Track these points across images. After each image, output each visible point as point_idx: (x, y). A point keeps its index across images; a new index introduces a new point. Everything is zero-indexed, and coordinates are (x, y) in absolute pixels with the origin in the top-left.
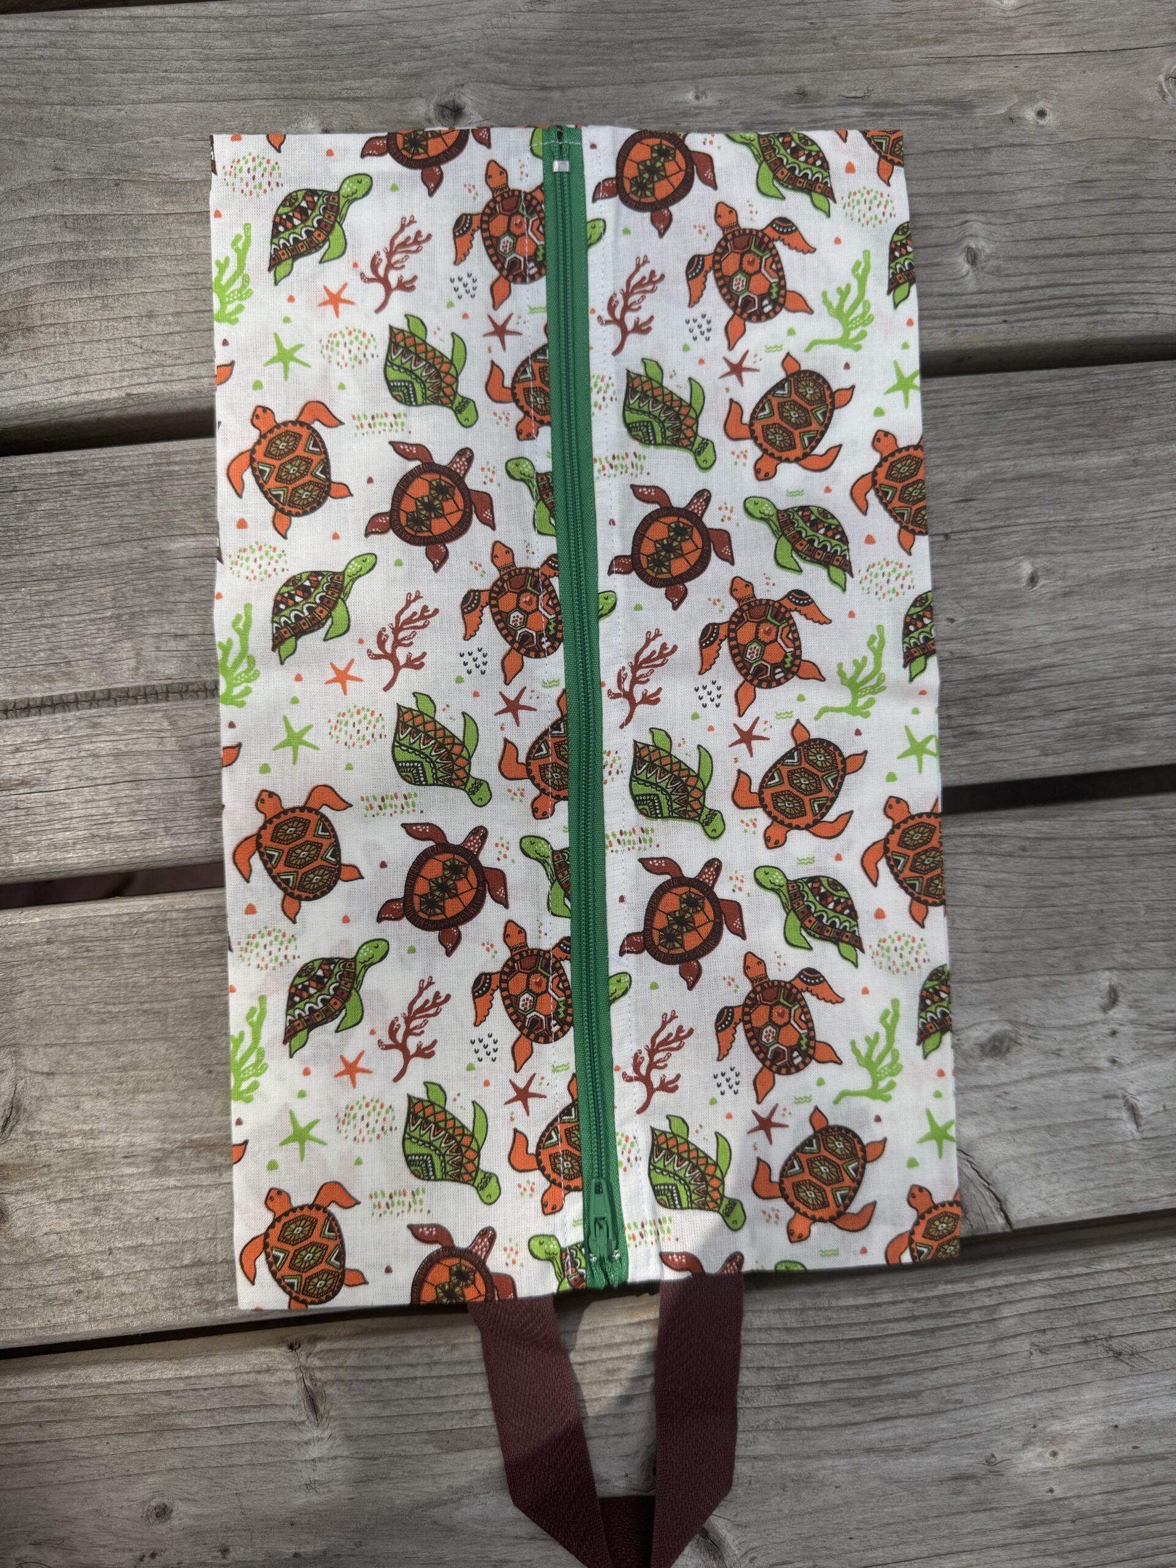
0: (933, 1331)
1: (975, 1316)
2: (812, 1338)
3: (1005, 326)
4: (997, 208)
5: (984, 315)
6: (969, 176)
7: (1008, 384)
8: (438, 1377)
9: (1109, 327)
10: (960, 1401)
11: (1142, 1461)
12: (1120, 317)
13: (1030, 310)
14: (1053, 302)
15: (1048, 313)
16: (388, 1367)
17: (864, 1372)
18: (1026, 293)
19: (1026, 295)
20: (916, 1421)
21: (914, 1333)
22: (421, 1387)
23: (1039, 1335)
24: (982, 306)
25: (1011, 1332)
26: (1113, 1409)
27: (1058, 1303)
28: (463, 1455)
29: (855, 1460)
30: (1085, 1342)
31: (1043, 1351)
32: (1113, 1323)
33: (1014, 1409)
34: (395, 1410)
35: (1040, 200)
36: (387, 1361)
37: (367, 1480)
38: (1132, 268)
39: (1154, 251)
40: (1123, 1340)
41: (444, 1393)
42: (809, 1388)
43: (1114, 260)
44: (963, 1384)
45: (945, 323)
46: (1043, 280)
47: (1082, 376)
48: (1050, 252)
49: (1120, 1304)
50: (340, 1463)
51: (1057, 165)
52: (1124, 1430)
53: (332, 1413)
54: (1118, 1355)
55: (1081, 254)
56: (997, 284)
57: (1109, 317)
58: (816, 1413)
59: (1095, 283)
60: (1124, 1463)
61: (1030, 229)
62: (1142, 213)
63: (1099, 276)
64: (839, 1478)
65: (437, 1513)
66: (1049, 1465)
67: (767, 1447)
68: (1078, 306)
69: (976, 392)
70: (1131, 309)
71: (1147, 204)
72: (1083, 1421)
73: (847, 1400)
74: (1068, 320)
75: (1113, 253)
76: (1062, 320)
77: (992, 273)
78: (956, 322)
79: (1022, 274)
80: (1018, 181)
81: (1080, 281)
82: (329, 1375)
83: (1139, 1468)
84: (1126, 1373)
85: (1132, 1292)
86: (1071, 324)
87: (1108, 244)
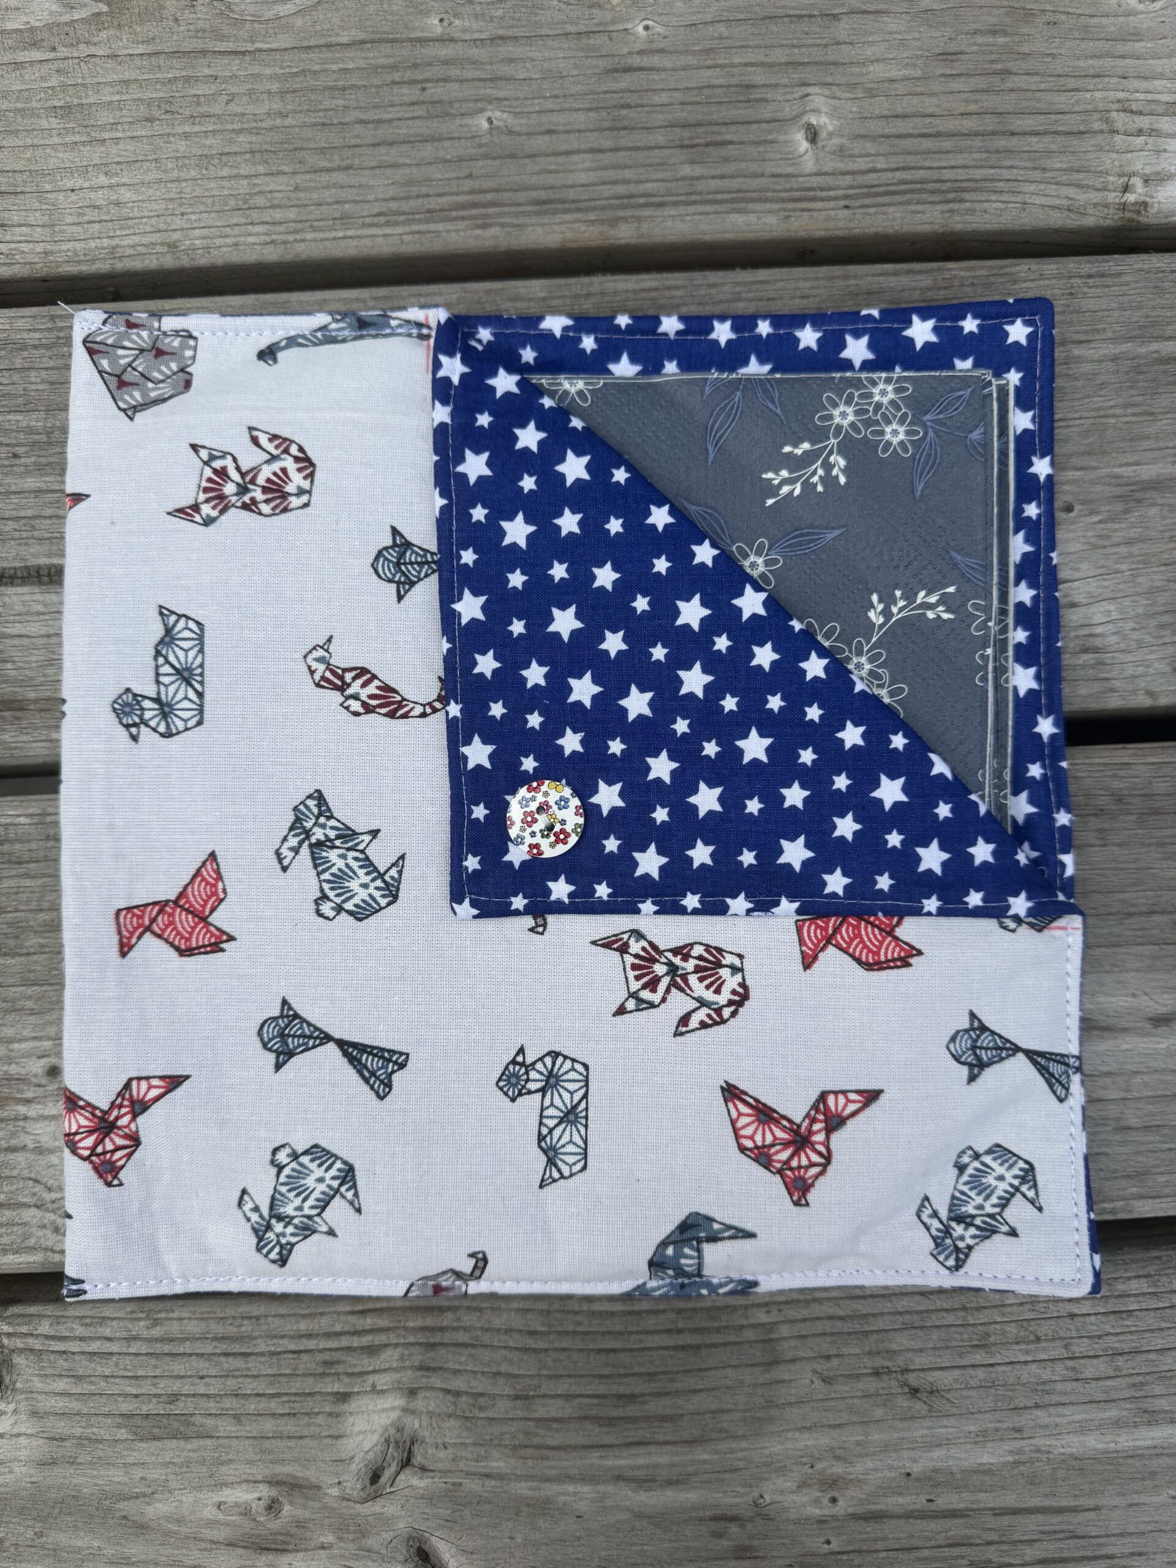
0: (698, 1347)
1: (750, 1335)
2: (556, 1345)
3: (846, 212)
4: (843, 81)
5: (822, 199)
6: (813, 45)
7: (846, 277)
8: (136, 1355)
9: (968, 218)
10: (727, 1431)
11: (937, 1517)
12: (978, 206)
13: (876, 195)
14: (903, 187)
15: (898, 198)
16: (81, 1339)
17: (616, 1389)
18: (872, 176)
19: (871, 178)
20: (673, 1448)
21: (676, 1348)
22: (117, 1365)
23: (822, 1361)
24: (822, 189)
25: (789, 1355)
26: (905, 1454)
27: (846, 1327)
28: (159, 1444)
29: (601, 1488)
30: (877, 1373)
31: (827, 1381)
32: (910, 1355)
33: (789, 1445)
34: (85, 1388)
35: (893, 74)
36: (80, 1331)
37: (54, 1463)
38: (997, 152)
39: (1025, 134)
40: (922, 1375)
41: (140, 1373)
42: (551, 1401)
43: (977, 142)
44: (728, 1411)
45: (776, 206)
46: (893, 162)
47: (932, 270)
48: (902, 131)
49: (920, 1333)
50: (23, 1440)
51: (917, 35)
52: (918, 1479)
53: (18, 1385)
54: (915, 1392)
55: (937, 135)
56: (839, 165)
57: (967, 205)
58: (558, 1431)
59: (953, 167)
60: (916, 1518)
61: (881, 105)
62: (1011, 90)
63: (959, 160)
64: (582, 1506)
65: (126, 1507)
66: (827, 1512)
67: (500, 1464)
68: (933, 192)
69: (808, 284)
70: (993, 198)
71: (1020, 81)
72: (870, 1464)
73: (596, 1420)
74: (919, 208)
75: (977, 134)
76: (913, 208)
77: (833, 153)
78: (790, 206)
79: (869, 155)
80: (869, 52)
81: (936, 164)
82: (19, 1343)
83: (933, 1525)
84: (923, 1413)
85: (935, 1320)
86: (923, 212)
87: (969, 124)
